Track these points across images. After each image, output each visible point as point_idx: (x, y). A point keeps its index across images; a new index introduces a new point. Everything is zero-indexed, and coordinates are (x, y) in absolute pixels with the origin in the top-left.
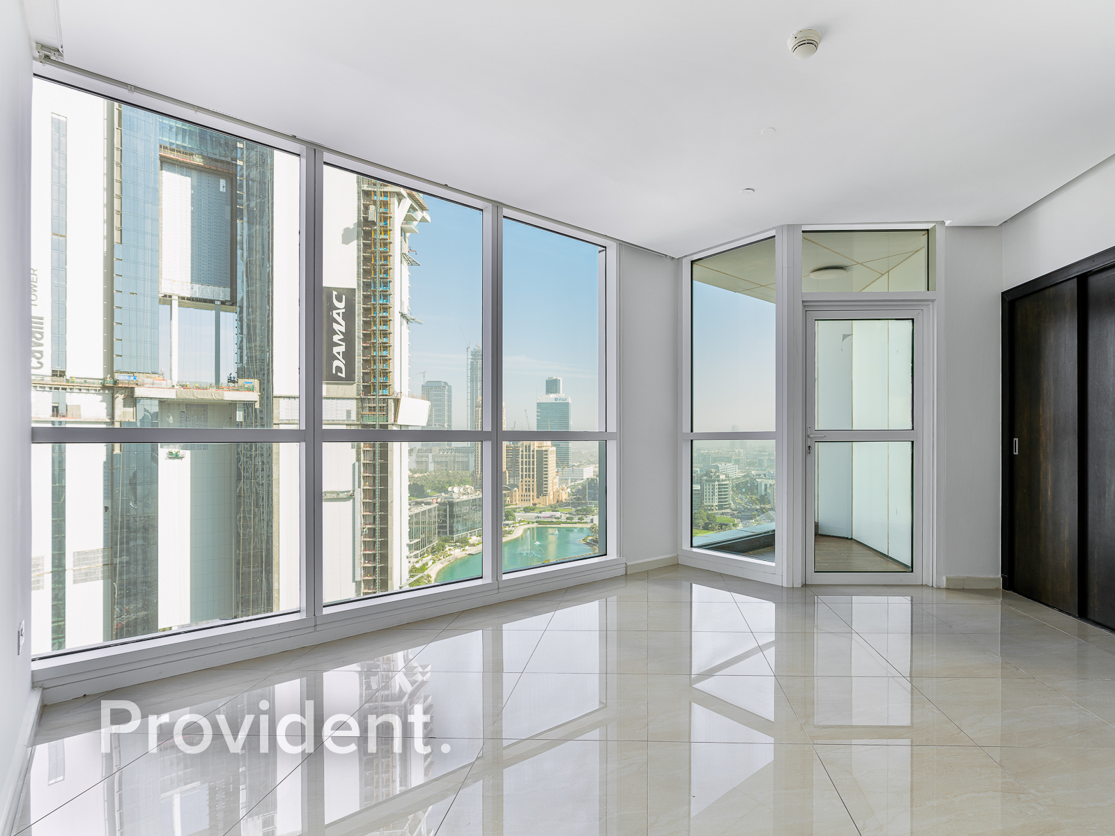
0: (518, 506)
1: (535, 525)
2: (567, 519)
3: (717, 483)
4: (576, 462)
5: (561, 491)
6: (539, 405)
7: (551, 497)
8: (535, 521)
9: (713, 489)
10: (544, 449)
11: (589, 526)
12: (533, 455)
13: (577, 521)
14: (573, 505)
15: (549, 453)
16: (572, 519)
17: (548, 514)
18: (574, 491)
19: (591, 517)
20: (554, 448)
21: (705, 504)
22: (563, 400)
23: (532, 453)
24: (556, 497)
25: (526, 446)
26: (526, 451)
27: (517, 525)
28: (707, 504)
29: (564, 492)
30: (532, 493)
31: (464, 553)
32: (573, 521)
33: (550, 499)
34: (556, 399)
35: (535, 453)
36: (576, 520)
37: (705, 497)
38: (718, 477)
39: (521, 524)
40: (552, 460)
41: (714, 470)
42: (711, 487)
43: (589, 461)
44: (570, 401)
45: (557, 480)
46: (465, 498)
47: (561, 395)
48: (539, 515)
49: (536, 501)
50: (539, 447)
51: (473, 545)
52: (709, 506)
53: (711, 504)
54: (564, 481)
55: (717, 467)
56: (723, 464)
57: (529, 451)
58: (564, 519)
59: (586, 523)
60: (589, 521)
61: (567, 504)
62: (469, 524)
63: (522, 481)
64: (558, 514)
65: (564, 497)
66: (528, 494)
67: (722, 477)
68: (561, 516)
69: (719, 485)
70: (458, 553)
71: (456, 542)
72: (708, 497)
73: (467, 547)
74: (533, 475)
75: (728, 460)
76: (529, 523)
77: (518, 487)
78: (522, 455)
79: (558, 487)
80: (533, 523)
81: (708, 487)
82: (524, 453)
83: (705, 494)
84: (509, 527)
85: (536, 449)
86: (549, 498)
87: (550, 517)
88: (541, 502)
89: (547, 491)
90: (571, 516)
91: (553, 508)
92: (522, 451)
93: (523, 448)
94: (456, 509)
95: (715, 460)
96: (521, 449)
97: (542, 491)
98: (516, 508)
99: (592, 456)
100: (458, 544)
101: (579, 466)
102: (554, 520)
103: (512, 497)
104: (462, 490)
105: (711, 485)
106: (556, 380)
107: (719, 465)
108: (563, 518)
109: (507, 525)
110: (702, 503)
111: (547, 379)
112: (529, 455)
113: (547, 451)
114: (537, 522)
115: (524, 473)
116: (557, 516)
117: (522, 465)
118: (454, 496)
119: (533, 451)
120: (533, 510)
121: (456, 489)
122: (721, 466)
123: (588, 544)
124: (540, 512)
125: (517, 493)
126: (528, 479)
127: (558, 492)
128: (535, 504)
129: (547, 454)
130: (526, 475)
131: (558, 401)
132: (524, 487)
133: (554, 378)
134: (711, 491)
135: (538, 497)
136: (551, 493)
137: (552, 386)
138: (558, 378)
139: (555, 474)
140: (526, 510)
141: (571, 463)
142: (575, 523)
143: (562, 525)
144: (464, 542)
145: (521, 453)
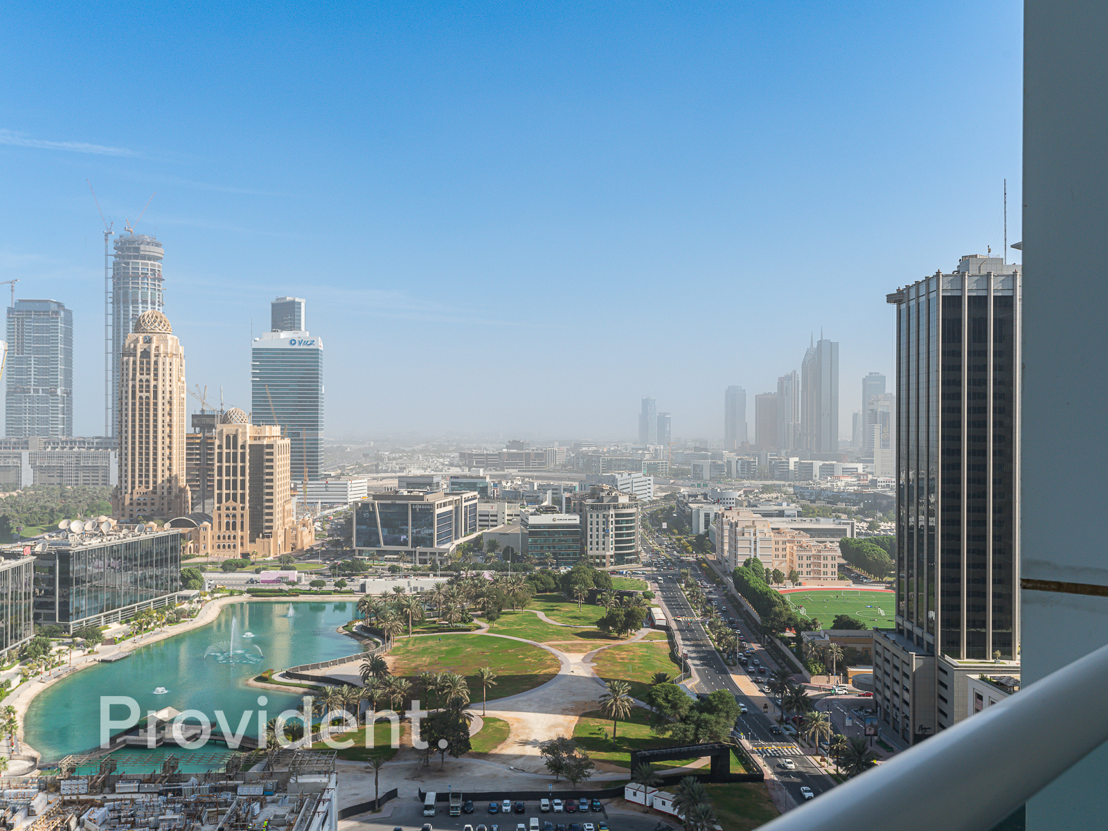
0: (210, 559)
1: (246, 598)
2: (313, 584)
3: (612, 512)
4: (333, 470)
5: (300, 528)
6: (258, 353)
7: (280, 540)
8: (244, 589)
9: (606, 523)
10: (265, 442)
11: (356, 598)
12: (243, 455)
13: (333, 588)
14: (325, 555)
15: (275, 450)
16: (321, 584)
17: (274, 574)
18: (327, 526)
19: (362, 581)
20: (287, 441)
21: (590, 553)
22: (306, 343)
23: (240, 451)
24: (290, 541)
25: (228, 437)
26: (228, 447)
27: (208, 598)
28: (594, 552)
29: (306, 531)
30: (239, 533)
31: (91, 658)
32: (324, 588)
33: (277, 545)
34: (292, 342)
35: (248, 451)
36: (330, 586)
37: (589, 540)
38: (616, 499)
39: (216, 595)
40: (282, 464)
41: (606, 487)
42: (601, 520)
43: (361, 466)
44: (320, 345)
45: (292, 505)
46: (95, 543)
47: (303, 333)
48: (255, 576)
49: (249, 548)
50: (255, 438)
51: (112, 641)
52: (598, 557)
53: (600, 552)
54: (308, 507)
55: (613, 481)
56: (625, 475)
57: (235, 447)
58: (305, 583)
59: (351, 592)
60: (358, 588)
61: (311, 553)
62: (105, 596)
63: (219, 508)
64: (293, 575)
65: (308, 540)
66: (232, 533)
67: (623, 500)
68: (299, 579)
69: (617, 515)
70: (77, 659)
71: (74, 635)
72: (595, 540)
73: (98, 647)
74: (243, 496)
75: (635, 466)
76: (232, 594)
77: (210, 520)
78: (220, 454)
79: (294, 519)
80: (241, 593)
81: (595, 519)
82: (225, 451)
83: (589, 533)
84: (191, 603)
85: (249, 442)
86: (276, 541)
87: (278, 581)
88: (257, 550)
89: (271, 527)
90: (321, 578)
91: (284, 563)
92: (220, 447)
93: (221, 440)
94: (75, 568)
95: (610, 465)
96: (217, 442)
97: (259, 526)
98: (206, 563)
99: (365, 456)
100: (79, 639)
101: (338, 477)
102: (285, 587)
103: (197, 539)
104: (88, 526)
105: (601, 516)
106: (293, 303)
107: (618, 476)
108: (303, 582)
109: (186, 598)
110: (583, 551)
111: (274, 301)
112: (235, 454)
113: (271, 446)
114: (248, 591)
115: (224, 491)
116: (291, 578)
117: (220, 474)
118: (71, 540)
119: (243, 447)
120: (243, 566)
121: (75, 526)
122: (622, 477)
123: (353, 635)
124: (257, 572)
125: (209, 532)
126: (231, 503)
127: (295, 529)
128: (245, 556)
129: (272, 454)
130: (228, 495)
131: (296, 346)
132: (224, 520)
133: (289, 299)
134: (601, 526)
135: (252, 541)
136: (281, 532)
137: (284, 315)
138: (297, 300)
139: (289, 493)
140: (228, 567)
141: (321, 471)
142: (329, 593)
143: (302, 598)
144: (92, 635)
145: (217, 451)
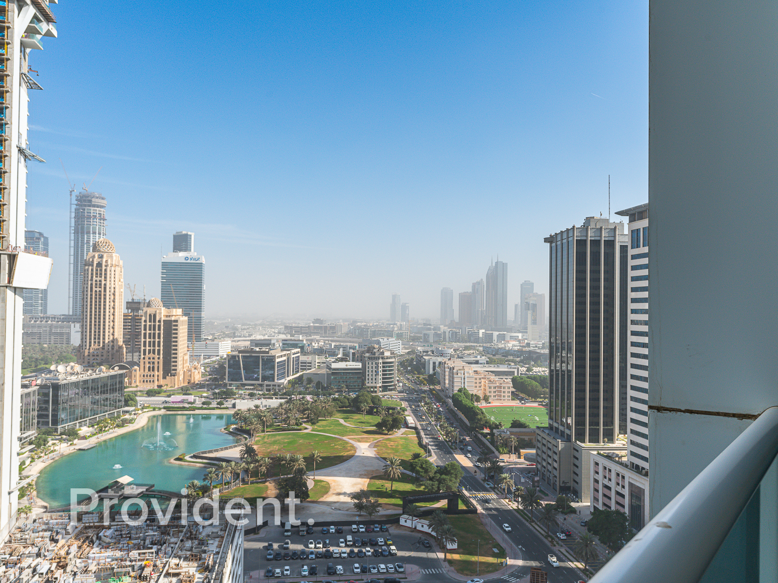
0: (138, 389)
1: (163, 412)
2: (204, 403)
3: (381, 361)
4: (208, 335)
5: (193, 370)
6: (165, 265)
7: (181, 378)
8: (162, 406)
9: (377, 367)
10: (173, 318)
11: (232, 412)
12: (159, 326)
13: (215, 406)
14: (209, 387)
15: (179, 323)
16: (208, 403)
17: (179, 397)
18: (208, 369)
19: (233, 401)
20: (186, 318)
21: (367, 385)
22: (195, 259)
23: (157, 324)
24: (187, 378)
25: (150, 315)
26: (150, 321)
27: (140, 412)
28: (370, 385)
29: (197, 372)
30: (156, 373)
31: (72, 448)
32: (211, 406)
33: (180, 381)
34: (186, 258)
35: (162, 323)
36: (214, 404)
37: (367, 377)
38: (383, 353)
39: (145, 410)
40: (183, 332)
41: (376, 346)
42: (374, 365)
43: (224, 333)
44: (203, 260)
45: (187, 357)
46: (74, 379)
47: (193, 253)
48: (167, 399)
49: (162, 382)
50: (167, 316)
51: (84, 438)
52: (372, 387)
53: (374, 385)
54: (195, 358)
55: (379, 343)
56: (385, 339)
57: (155, 321)
58: (199, 403)
59: (227, 408)
60: (231, 406)
61: (200, 386)
62: (78, 411)
63: (144, 358)
64: (191, 398)
65: (197, 378)
66: (152, 373)
67: (387, 354)
68: (195, 400)
69: (384, 363)
70: (64, 448)
71: (61, 434)
72: (370, 377)
73: (76, 441)
74: (159, 351)
75: (390, 334)
76: (154, 410)
77: (139, 365)
78: (145, 326)
79: (188, 364)
80: (160, 409)
81: (370, 365)
82: (148, 323)
83: (367, 373)
84: (130, 414)
85: (163, 318)
86: (179, 378)
87: (182, 401)
88: (168, 384)
89: (176, 370)
90: (208, 400)
91: (185, 391)
92: (145, 321)
93: (146, 317)
94: (63, 395)
95: (374, 334)
96: (143, 319)
97: (169, 369)
98: (137, 391)
99: (227, 327)
100: (64, 437)
101: (213, 340)
102: (187, 405)
103: (130, 377)
104: (69, 369)
105: (374, 363)
106: (187, 235)
107: (381, 340)
108: (197, 402)
109: (127, 412)
110: (363, 384)
111: (175, 233)
112: (154, 326)
113: (176, 321)
114: (164, 408)
115: (148, 348)
116: (189, 400)
117: (145, 338)
118: (60, 377)
119: (159, 321)
120: (159, 393)
121: (61, 368)
122: (384, 341)
123: (230, 433)
124: (169, 396)
125: (138, 372)
126: (152, 355)
127: (190, 371)
128: (160, 386)
129: (177, 326)
130: (150, 351)
131: (189, 261)
132: (147, 365)
133: (184, 232)
134: (374, 369)
135: (164, 378)
136: (181, 373)
137: (181, 242)
138: (189, 233)
139: (186, 349)
140: (150, 393)
141: (203, 337)
142: (213, 409)
143: (197, 412)
144: (72, 434)
145: (143, 323)
